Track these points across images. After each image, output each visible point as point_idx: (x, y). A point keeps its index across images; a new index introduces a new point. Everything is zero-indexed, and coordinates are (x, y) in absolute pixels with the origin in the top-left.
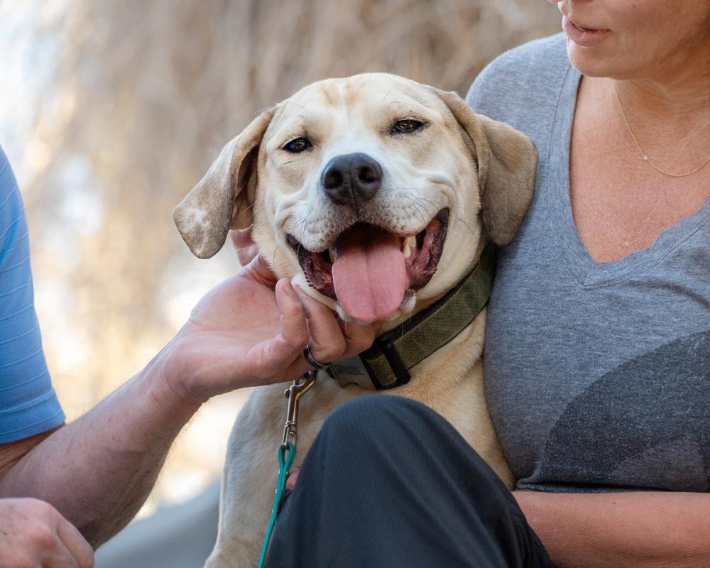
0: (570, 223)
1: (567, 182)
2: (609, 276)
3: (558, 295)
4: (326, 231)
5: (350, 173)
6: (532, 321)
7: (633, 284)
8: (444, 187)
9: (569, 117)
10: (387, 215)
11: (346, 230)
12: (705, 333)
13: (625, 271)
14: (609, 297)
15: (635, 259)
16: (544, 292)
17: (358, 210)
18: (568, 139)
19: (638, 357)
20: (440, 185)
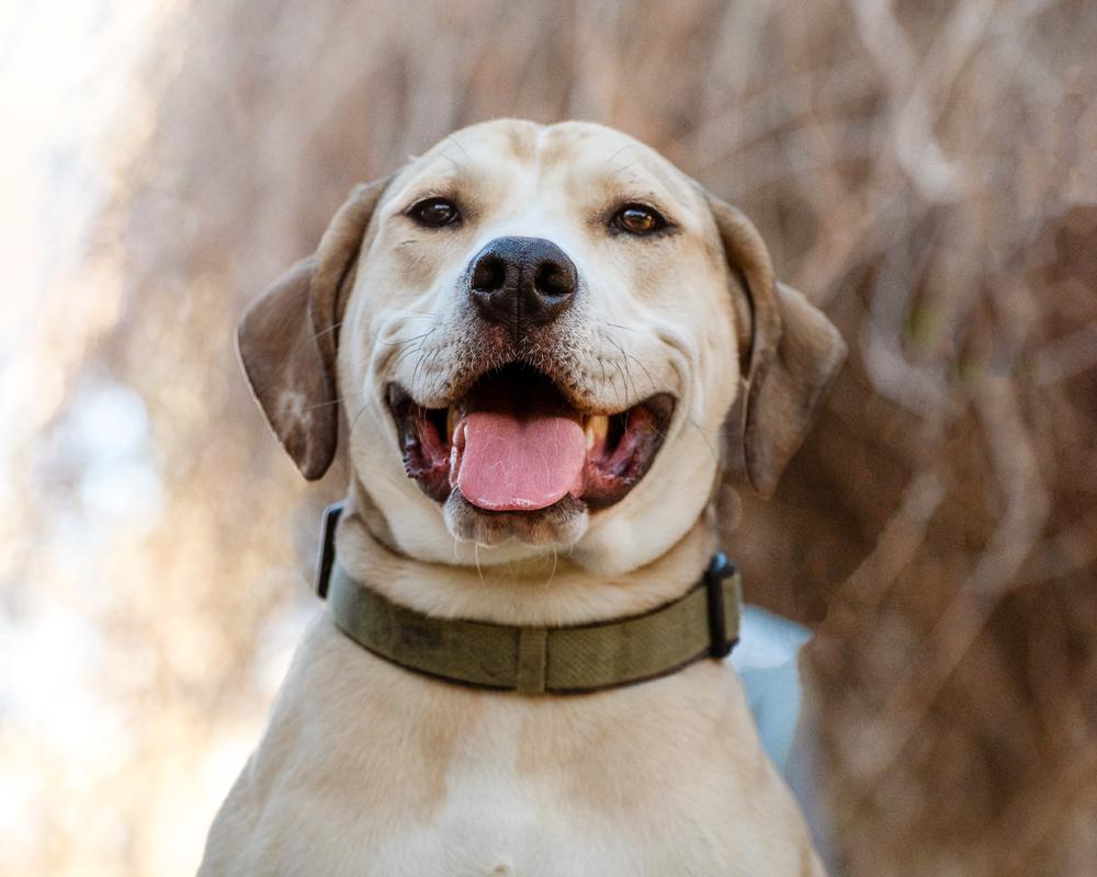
4: (457, 366)
5: (521, 270)
8: (676, 355)
10: (568, 359)
11: (492, 370)
17: (519, 338)
20: (670, 350)
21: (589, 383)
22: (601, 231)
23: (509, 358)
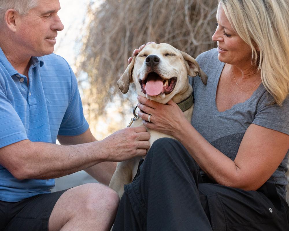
0: (215, 100)
1: (216, 89)
2: (221, 115)
3: (209, 118)
5: (152, 59)
6: (202, 123)
7: (226, 118)
9: (220, 73)
12: (241, 133)
13: (224, 115)
14: (220, 121)
15: (227, 111)
16: (206, 117)
17: (152, 68)
18: (219, 78)
19: (224, 137)
20: (175, 71)
21: (163, 74)
22: (165, 56)
23: (151, 71)
